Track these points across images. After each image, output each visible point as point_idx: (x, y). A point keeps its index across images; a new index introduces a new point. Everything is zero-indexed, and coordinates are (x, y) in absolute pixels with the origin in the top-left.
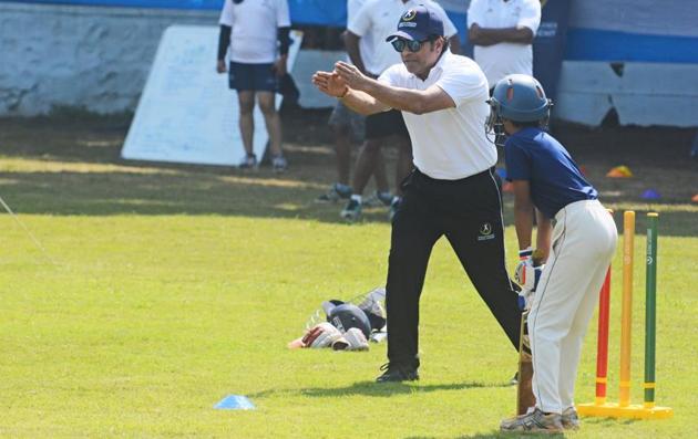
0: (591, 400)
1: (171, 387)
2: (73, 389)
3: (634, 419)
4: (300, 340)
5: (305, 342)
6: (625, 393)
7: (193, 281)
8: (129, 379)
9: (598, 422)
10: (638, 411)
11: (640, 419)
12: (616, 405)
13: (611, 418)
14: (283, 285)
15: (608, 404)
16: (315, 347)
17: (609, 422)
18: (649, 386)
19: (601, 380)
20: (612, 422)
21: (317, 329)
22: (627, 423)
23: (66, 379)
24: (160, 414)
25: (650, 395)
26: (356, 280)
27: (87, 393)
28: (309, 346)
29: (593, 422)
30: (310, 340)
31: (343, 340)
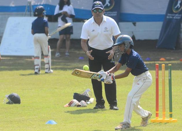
0: (155, 118)
1: (36, 120)
2: (8, 121)
3: (167, 122)
4: (67, 104)
5: (69, 105)
6: (164, 116)
7: (30, 89)
8: (23, 118)
9: (157, 124)
10: (168, 120)
11: (168, 123)
12: (162, 119)
13: (160, 122)
14: (56, 89)
15: (160, 119)
16: (72, 106)
17: (160, 124)
18: (171, 113)
19: (157, 112)
20: (161, 124)
21: (72, 101)
22: (165, 124)
23: (5, 119)
24: (35, 127)
25: (171, 116)
26: (75, 87)
27: (12, 122)
28: (70, 106)
29: (156, 124)
30: (70, 104)
31: (80, 104)
